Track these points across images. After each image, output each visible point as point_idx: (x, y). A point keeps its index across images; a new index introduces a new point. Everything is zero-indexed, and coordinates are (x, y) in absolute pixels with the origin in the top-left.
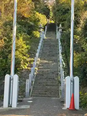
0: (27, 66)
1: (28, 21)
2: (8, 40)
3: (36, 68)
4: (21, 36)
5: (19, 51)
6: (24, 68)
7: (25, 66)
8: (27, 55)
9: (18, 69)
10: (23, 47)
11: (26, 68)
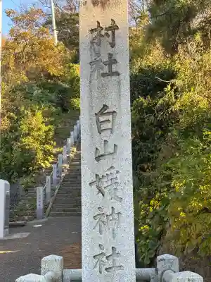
0: (51, 163)
1: (60, 82)
2: (16, 118)
3: (65, 165)
4: (39, 109)
5: (33, 136)
6: (44, 166)
7: (46, 162)
8: (52, 142)
9: (31, 168)
10: (40, 129)
11: (49, 165)
